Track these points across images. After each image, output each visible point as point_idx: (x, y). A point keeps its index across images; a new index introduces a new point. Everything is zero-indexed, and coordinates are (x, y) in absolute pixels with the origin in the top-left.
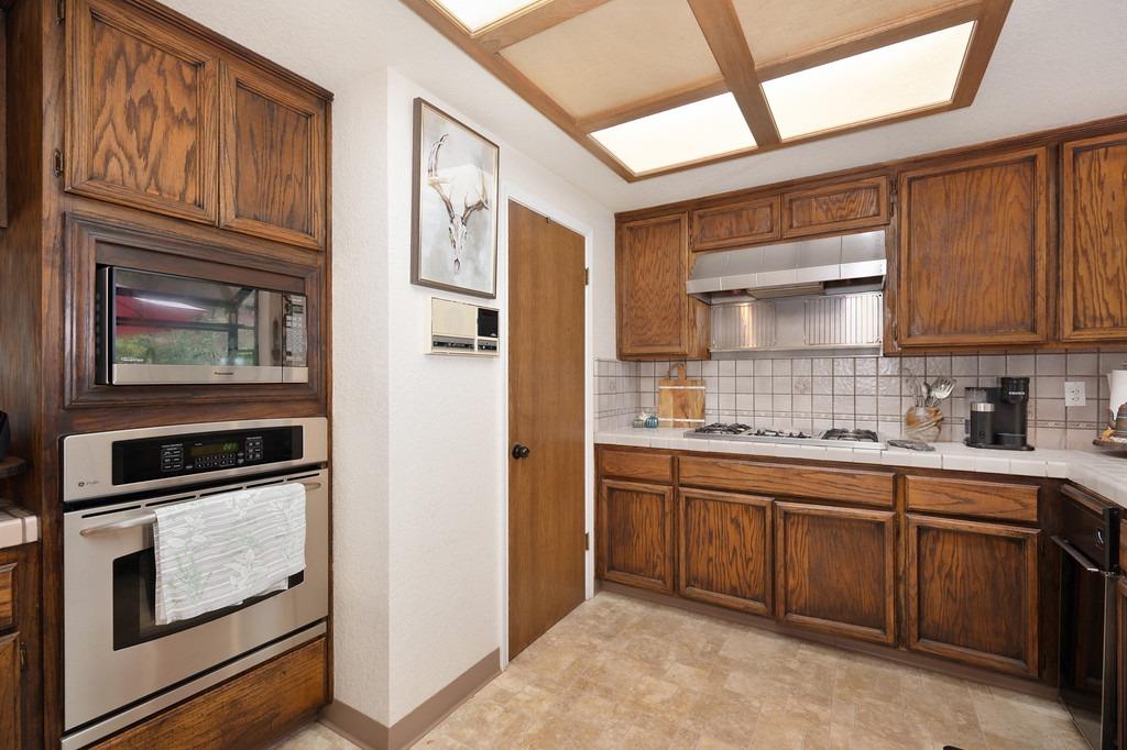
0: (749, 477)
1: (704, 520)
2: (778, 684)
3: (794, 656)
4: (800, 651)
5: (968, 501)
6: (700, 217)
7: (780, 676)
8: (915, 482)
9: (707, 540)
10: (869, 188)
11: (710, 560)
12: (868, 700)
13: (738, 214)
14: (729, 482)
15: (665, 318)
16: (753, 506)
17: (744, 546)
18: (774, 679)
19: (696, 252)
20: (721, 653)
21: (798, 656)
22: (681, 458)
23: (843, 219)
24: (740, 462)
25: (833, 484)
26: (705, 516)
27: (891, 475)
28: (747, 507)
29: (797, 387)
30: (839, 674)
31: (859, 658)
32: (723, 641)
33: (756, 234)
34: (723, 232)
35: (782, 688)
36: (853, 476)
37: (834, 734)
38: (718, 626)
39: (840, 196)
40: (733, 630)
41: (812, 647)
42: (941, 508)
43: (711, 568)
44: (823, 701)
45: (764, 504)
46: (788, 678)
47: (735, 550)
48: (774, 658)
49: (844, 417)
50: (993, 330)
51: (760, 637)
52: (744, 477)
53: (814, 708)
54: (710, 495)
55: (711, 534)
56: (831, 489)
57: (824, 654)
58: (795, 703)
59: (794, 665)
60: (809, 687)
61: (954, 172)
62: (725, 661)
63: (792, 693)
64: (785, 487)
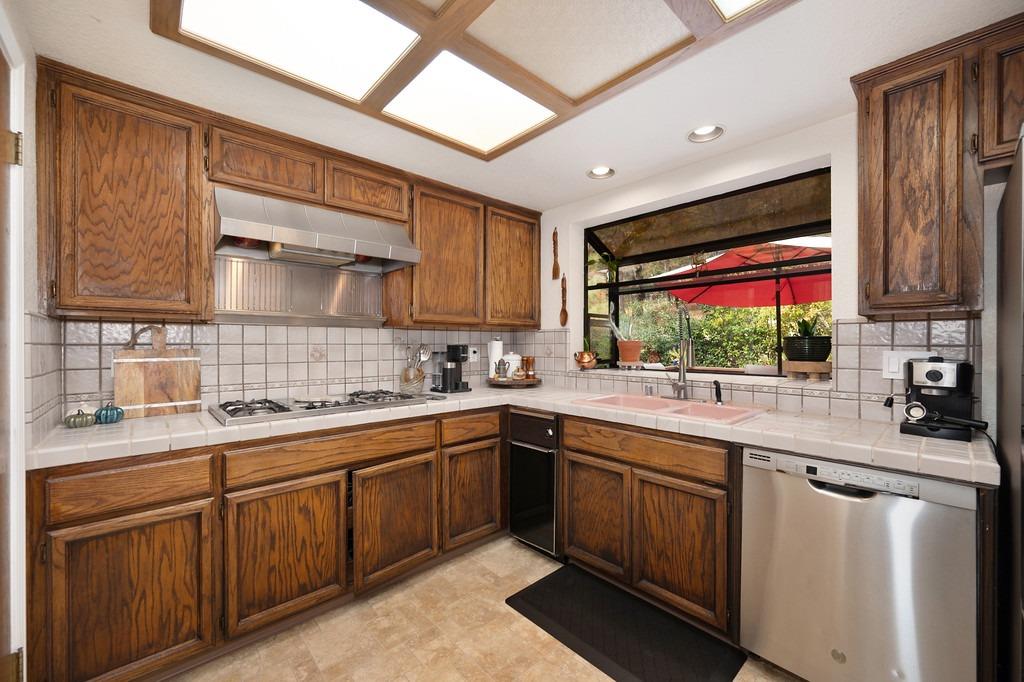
0: (321, 454)
1: (264, 523)
2: (395, 649)
3: (375, 615)
4: (374, 607)
5: (473, 429)
6: (223, 140)
7: (389, 641)
8: (447, 423)
9: (267, 548)
10: (395, 187)
11: (271, 569)
12: (450, 607)
13: (275, 157)
14: (298, 466)
15: (157, 260)
16: (324, 485)
17: (315, 533)
18: (388, 648)
19: (213, 181)
20: (321, 666)
21: (379, 613)
22: (228, 453)
23: (376, 205)
24: (311, 440)
25: (397, 440)
26: (264, 518)
27: (434, 422)
28: (317, 488)
29: (312, 355)
30: (416, 604)
31: (411, 581)
32: (306, 654)
33: (295, 189)
34: (254, 171)
35: (402, 650)
36: (410, 429)
37: (467, 650)
38: (285, 643)
39: (375, 185)
40: (302, 635)
41: (378, 597)
42: (460, 439)
43: (272, 580)
44: (433, 633)
45: (338, 479)
46: (394, 637)
47: (304, 541)
48: (365, 630)
49: (353, 380)
50: (459, 314)
51: (333, 622)
52: (315, 456)
53: (435, 644)
54: (275, 490)
55: (273, 538)
56: (396, 445)
57: (391, 597)
58: (423, 652)
59: (385, 623)
60: (413, 630)
61: (443, 200)
62: (333, 671)
63: (411, 646)
64: (357, 454)
